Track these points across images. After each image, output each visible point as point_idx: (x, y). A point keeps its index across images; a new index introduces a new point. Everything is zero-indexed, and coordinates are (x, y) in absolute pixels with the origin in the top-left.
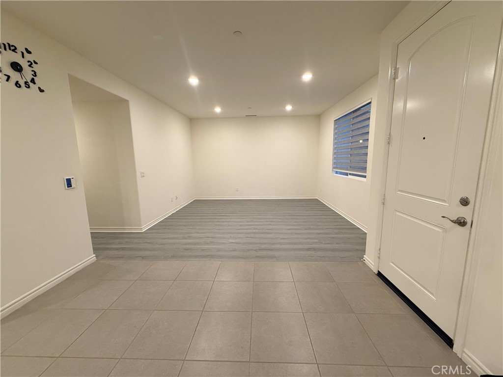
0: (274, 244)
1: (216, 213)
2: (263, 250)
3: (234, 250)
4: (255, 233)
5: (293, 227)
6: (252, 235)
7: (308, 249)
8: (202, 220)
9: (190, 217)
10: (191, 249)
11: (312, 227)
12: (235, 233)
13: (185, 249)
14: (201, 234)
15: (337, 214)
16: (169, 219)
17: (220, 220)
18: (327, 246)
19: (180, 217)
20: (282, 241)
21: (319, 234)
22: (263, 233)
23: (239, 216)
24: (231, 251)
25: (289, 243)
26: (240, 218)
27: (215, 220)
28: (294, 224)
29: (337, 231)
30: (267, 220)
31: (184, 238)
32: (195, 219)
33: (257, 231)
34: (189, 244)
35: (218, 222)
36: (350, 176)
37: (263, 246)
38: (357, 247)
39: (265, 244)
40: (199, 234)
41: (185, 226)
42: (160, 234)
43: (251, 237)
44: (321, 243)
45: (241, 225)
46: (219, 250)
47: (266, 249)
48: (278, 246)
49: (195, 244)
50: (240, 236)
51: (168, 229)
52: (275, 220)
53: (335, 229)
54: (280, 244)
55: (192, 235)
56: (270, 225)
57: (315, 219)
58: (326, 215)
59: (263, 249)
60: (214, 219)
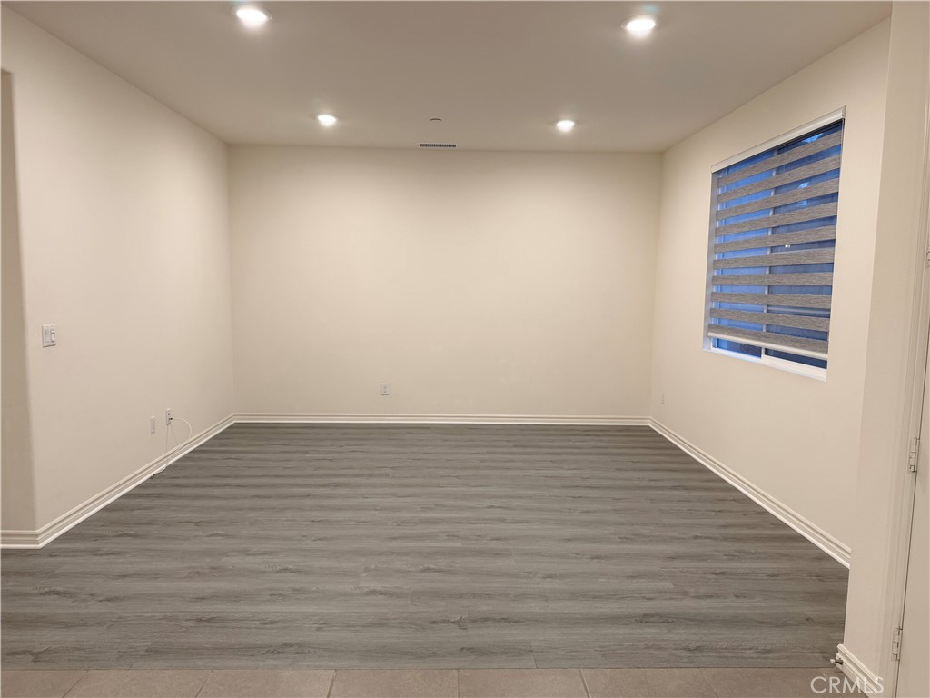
0: (521, 597)
1: (311, 476)
2: (484, 620)
3: (381, 623)
4: (453, 553)
5: (579, 531)
6: (442, 563)
7: (645, 619)
8: (259, 503)
9: (217, 491)
10: (222, 620)
11: (645, 531)
12: (381, 554)
13: (200, 620)
14: (258, 559)
15: (722, 485)
16: (140, 496)
17: (326, 502)
18: (704, 606)
19: (183, 491)
20: (548, 585)
21: (673, 558)
22: (479, 553)
23: (392, 485)
24: (372, 625)
25: (573, 596)
26: (394, 495)
27: (309, 502)
28: (585, 517)
29: (730, 547)
30: (489, 502)
31: (195, 574)
32: (235, 498)
33: (458, 544)
34: (215, 597)
35: (322, 508)
36: (765, 359)
37: (484, 607)
38: (809, 610)
39: (489, 596)
40: (250, 559)
41: (197, 524)
42: (104, 559)
43: (440, 571)
44: (685, 594)
45: (401, 523)
46: (324, 624)
47: (495, 620)
48: (535, 607)
49: (236, 597)
50: (399, 564)
51: (136, 536)
52: (516, 503)
53: (725, 539)
54: (543, 596)
55: (225, 559)
56: (502, 520)
57: (652, 500)
58: (686, 488)
59: (486, 619)
60: (302, 496)
